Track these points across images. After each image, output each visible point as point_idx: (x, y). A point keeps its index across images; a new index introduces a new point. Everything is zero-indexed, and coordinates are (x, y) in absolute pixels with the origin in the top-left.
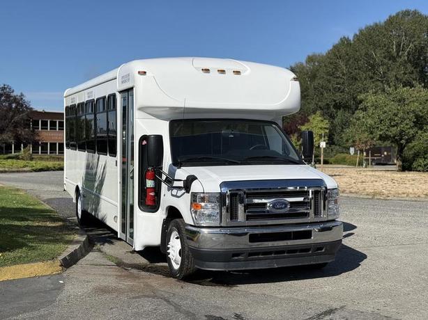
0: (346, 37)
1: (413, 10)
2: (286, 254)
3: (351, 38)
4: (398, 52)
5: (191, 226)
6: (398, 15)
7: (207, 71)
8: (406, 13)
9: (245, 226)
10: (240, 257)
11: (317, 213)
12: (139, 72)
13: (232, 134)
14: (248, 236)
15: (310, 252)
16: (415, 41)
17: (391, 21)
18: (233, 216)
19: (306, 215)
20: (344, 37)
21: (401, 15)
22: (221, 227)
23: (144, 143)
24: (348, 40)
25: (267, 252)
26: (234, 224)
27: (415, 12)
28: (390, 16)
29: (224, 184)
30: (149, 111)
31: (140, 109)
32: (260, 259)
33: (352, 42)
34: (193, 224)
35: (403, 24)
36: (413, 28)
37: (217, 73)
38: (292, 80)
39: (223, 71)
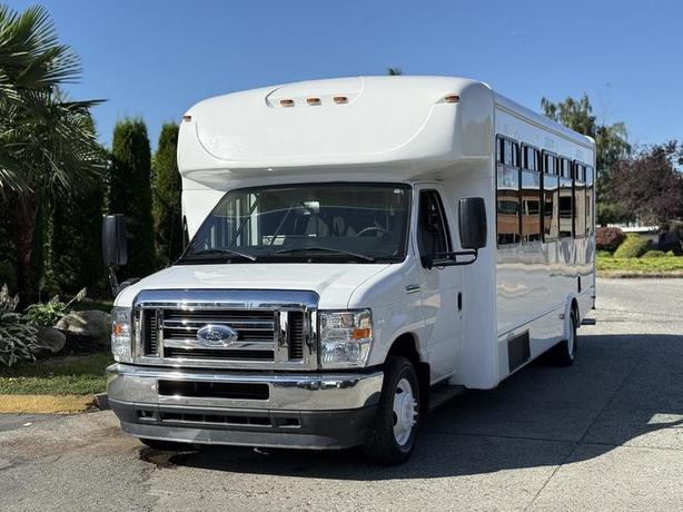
2: (226, 424)
7: (289, 102)
11: (297, 353)
15: (271, 425)
18: (150, 347)
22: (135, 365)
26: (148, 360)
37: (307, 105)
38: (440, 101)
39: (316, 101)
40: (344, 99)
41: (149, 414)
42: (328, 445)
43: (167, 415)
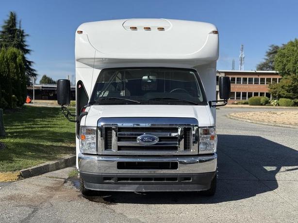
7: (135, 28)
10: (111, 181)
11: (187, 147)
12: (77, 32)
14: (116, 164)
15: (177, 181)
18: (107, 146)
19: (176, 148)
22: (97, 155)
23: (80, 86)
26: (107, 152)
31: (78, 60)
32: (129, 184)
37: (144, 30)
38: (211, 33)
39: (149, 29)
40: (162, 29)
41: (109, 178)
42: (202, 189)
43: (120, 178)
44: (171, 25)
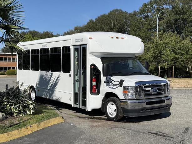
0: (92, 19)
1: (119, 9)
2: (157, 109)
3: (94, 20)
4: (114, 26)
5: (124, 100)
6: (113, 11)
7: (112, 37)
8: (116, 10)
9: (144, 99)
10: (143, 111)
11: (165, 93)
12: (89, 38)
13: (123, 63)
14: (146, 103)
15: (164, 108)
16: (121, 22)
17: (111, 14)
18: (139, 95)
20: (91, 20)
21: (114, 11)
22: (135, 99)
23: (93, 67)
24: (93, 21)
25: (151, 109)
26: (140, 98)
27: (120, 10)
28: (110, 11)
29: (136, 83)
30: (94, 54)
31: (90, 53)
32: (149, 111)
33: (95, 22)
34: (124, 99)
35: (116, 15)
36: (120, 17)
39: (118, 38)
40: (123, 38)
44: (126, 37)
